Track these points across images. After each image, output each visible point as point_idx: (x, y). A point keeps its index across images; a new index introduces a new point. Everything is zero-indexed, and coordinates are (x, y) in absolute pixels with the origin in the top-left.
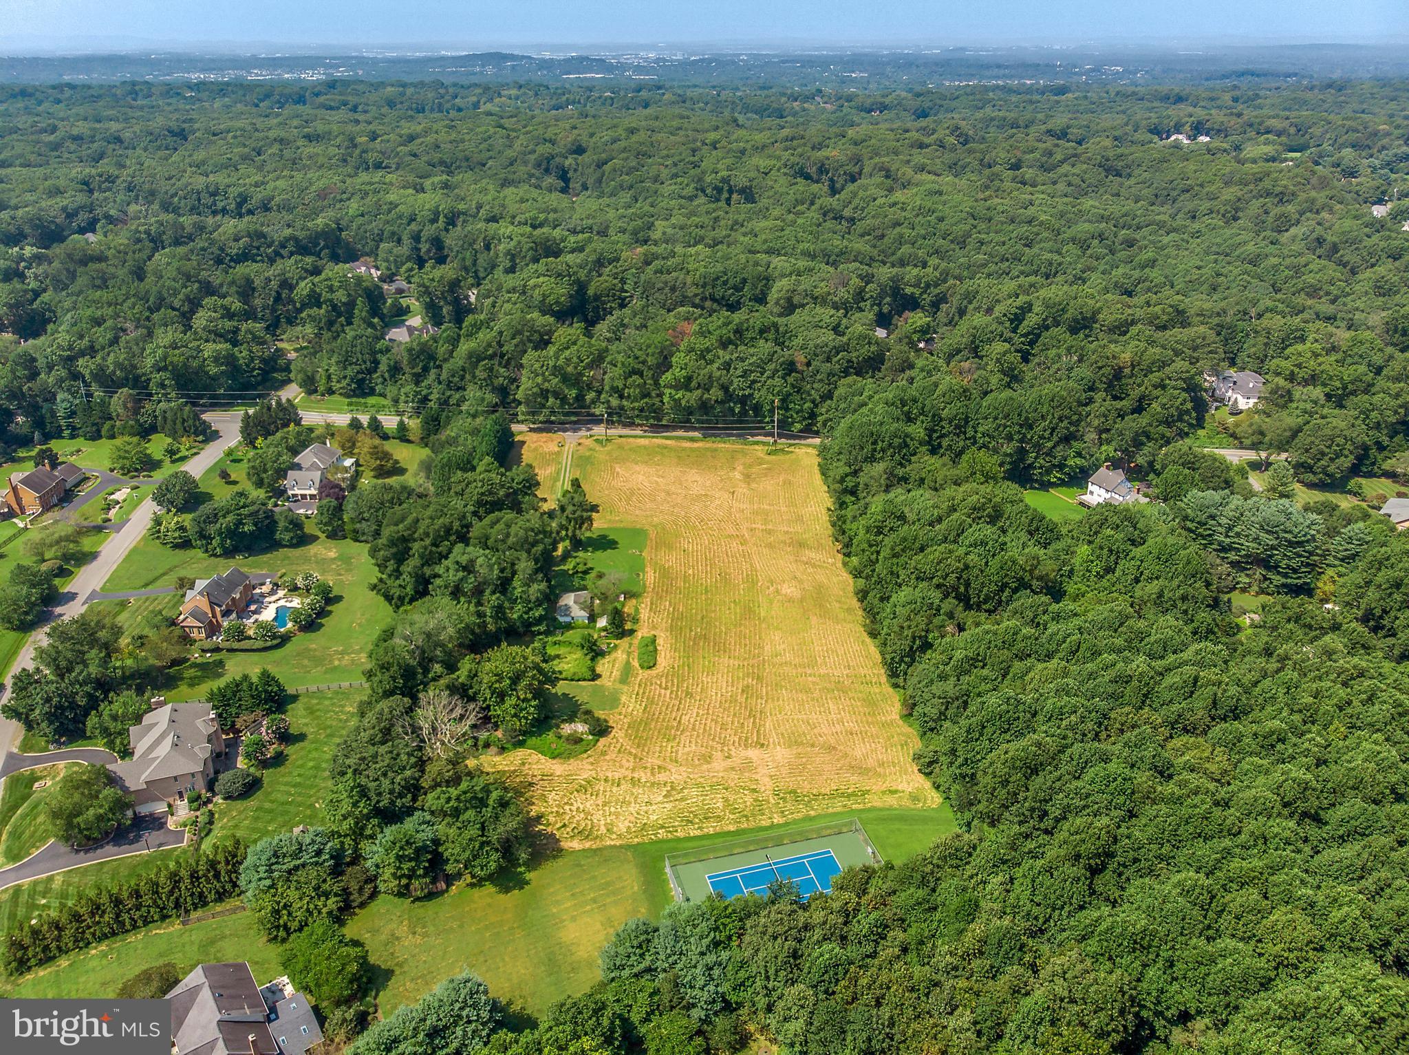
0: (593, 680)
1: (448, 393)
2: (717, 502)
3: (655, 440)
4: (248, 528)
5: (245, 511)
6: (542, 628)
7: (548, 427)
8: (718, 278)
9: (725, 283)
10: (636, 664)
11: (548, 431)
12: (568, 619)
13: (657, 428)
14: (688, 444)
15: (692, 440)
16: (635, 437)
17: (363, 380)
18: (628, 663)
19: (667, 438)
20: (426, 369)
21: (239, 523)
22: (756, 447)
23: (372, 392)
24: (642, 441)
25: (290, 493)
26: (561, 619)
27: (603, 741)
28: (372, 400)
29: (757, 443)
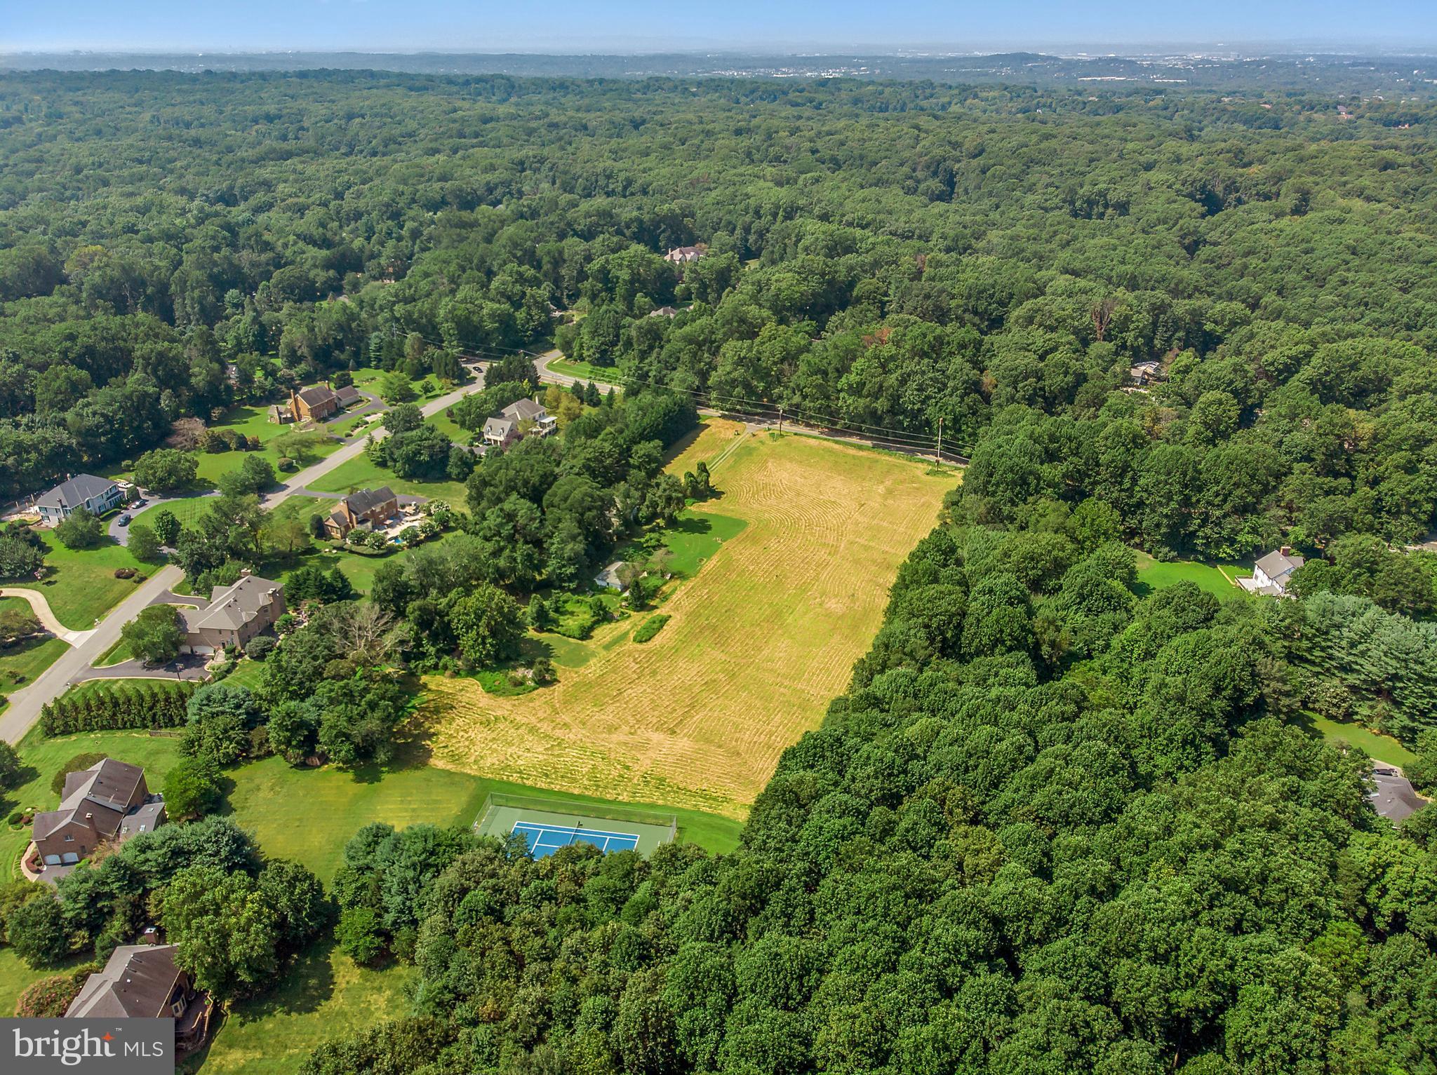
0: (582, 639)
1: (664, 372)
2: (840, 511)
3: (825, 443)
4: (424, 457)
5: (426, 443)
6: (573, 585)
7: (734, 415)
8: (985, 290)
9: (992, 296)
10: (632, 636)
11: (734, 418)
12: (604, 584)
13: (834, 432)
14: (852, 451)
15: (860, 448)
16: (809, 436)
17: (605, 351)
18: (627, 633)
19: (837, 442)
20: (651, 348)
21: (418, 452)
22: (920, 465)
23: (612, 364)
24: (812, 442)
25: (486, 437)
26: (599, 583)
27: (541, 690)
28: (610, 370)
29: (922, 461)
